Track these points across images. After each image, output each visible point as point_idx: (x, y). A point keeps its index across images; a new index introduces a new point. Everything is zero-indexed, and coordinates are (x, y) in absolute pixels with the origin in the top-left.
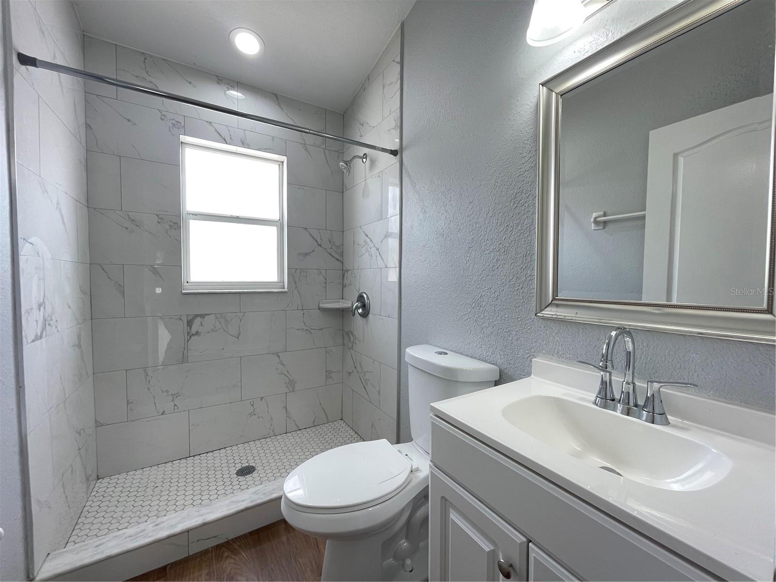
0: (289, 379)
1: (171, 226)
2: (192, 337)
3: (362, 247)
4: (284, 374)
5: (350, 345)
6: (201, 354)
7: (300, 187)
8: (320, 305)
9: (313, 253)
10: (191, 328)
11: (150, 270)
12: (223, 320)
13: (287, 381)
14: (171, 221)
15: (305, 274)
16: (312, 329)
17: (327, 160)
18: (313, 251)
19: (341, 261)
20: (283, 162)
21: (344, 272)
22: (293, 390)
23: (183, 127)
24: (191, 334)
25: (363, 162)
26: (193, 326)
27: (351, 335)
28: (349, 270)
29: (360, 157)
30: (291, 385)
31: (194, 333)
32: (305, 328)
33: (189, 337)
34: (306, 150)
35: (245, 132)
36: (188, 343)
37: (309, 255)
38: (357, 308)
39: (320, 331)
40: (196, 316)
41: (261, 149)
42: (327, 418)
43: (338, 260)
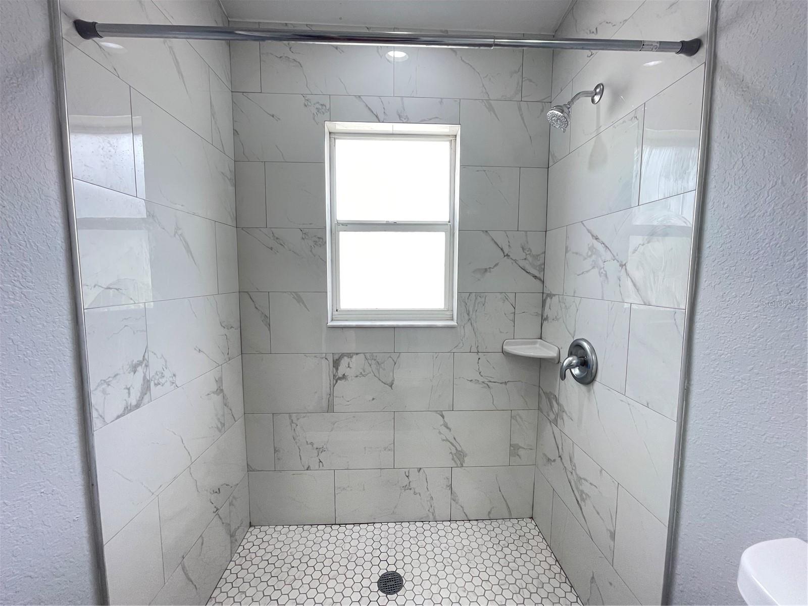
0: (456, 449)
1: (315, 242)
2: (339, 381)
3: (585, 259)
4: (449, 442)
5: (552, 416)
6: (348, 403)
7: (479, 168)
8: (504, 347)
9: (495, 268)
10: (337, 369)
11: (294, 298)
12: (373, 362)
13: (454, 451)
14: (315, 236)
15: (483, 299)
16: (490, 382)
17: (523, 119)
18: (497, 265)
19: (540, 279)
20: (456, 136)
21: (545, 298)
22: (462, 465)
23: (328, 110)
24: (337, 377)
25: (593, 101)
26: (339, 368)
27: (554, 403)
28: (554, 295)
29: (586, 94)
30: (459, 457)
31: (341, 376)
32: (481, 379)
33: (335, 381)
34: (491, 108)
35: (402, 100)
36: (335, 388)
37: (490, 272)
38: (570, 366)
39: (504, 385)
40: (342, 356)
41: (425, 120)
42: (510, 512)
43: (535, 277)
